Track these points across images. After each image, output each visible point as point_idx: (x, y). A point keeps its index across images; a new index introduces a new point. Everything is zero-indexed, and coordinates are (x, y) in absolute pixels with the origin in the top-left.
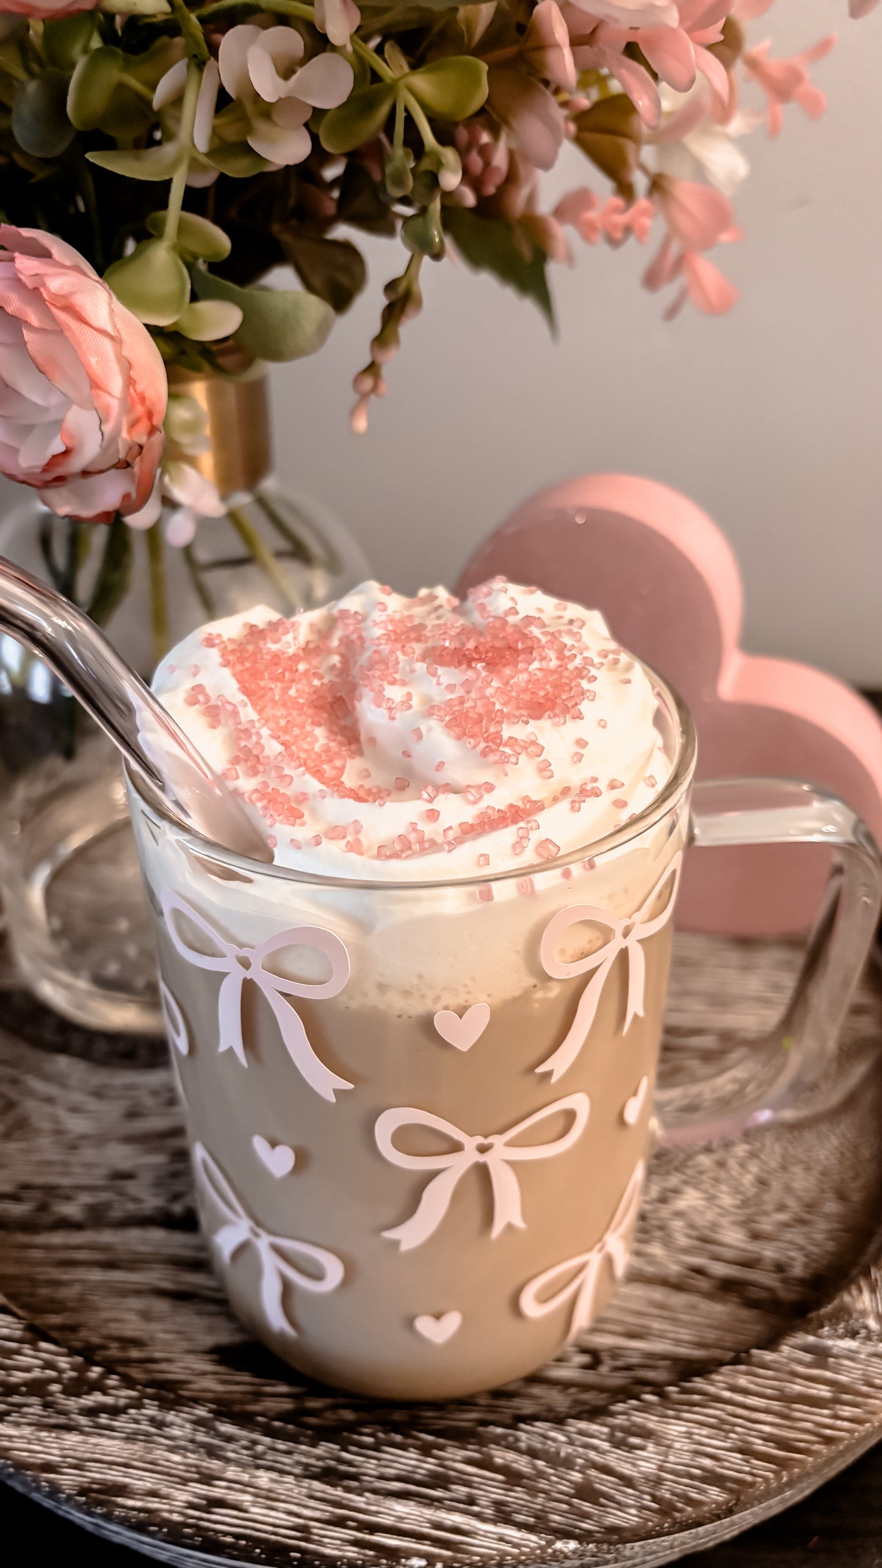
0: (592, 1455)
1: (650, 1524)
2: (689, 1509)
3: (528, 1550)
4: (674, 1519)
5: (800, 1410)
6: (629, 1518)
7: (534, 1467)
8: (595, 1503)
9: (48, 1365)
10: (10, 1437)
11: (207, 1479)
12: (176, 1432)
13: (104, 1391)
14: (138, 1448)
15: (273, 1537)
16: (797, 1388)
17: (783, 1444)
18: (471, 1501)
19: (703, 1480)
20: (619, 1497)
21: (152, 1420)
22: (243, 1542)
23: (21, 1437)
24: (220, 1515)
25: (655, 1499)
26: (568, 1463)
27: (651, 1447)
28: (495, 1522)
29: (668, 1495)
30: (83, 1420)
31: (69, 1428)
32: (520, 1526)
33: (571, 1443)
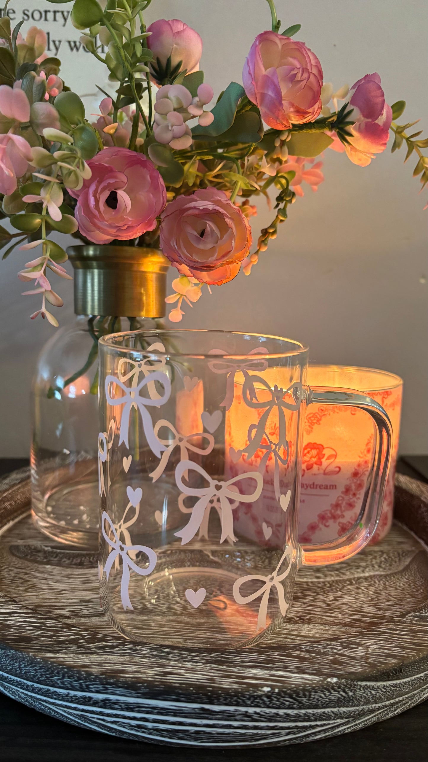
0: (335, 651)
1: (368, 671)
2: (383, 666)
3: (316, 682)
4: (378, 669)
5: (420, 635)
6: (358, 669)
7: (311, 656)
8: (341, 665)
9: (76, 634)
10: (64, 658)
11: (163, 666)
12: (143, 652)
13: (106, 641)
14: (127, 658)
15: (198, 683)
16: (417, 628)
17: (415, 644)
18: (286, 667)
19: (386, 656)
20: (351, 663)
21: (131, 649)
22: (184, 686)
23: (70, 657)
24: (170, 677)
25: (367, 663)
26: (325, 654)
27: (360, 648)
28: (298, 673)
29: (372, 662)
30: (98, 651)
31: (92, 653)
32: (310, 674)
33: (325, 648)
